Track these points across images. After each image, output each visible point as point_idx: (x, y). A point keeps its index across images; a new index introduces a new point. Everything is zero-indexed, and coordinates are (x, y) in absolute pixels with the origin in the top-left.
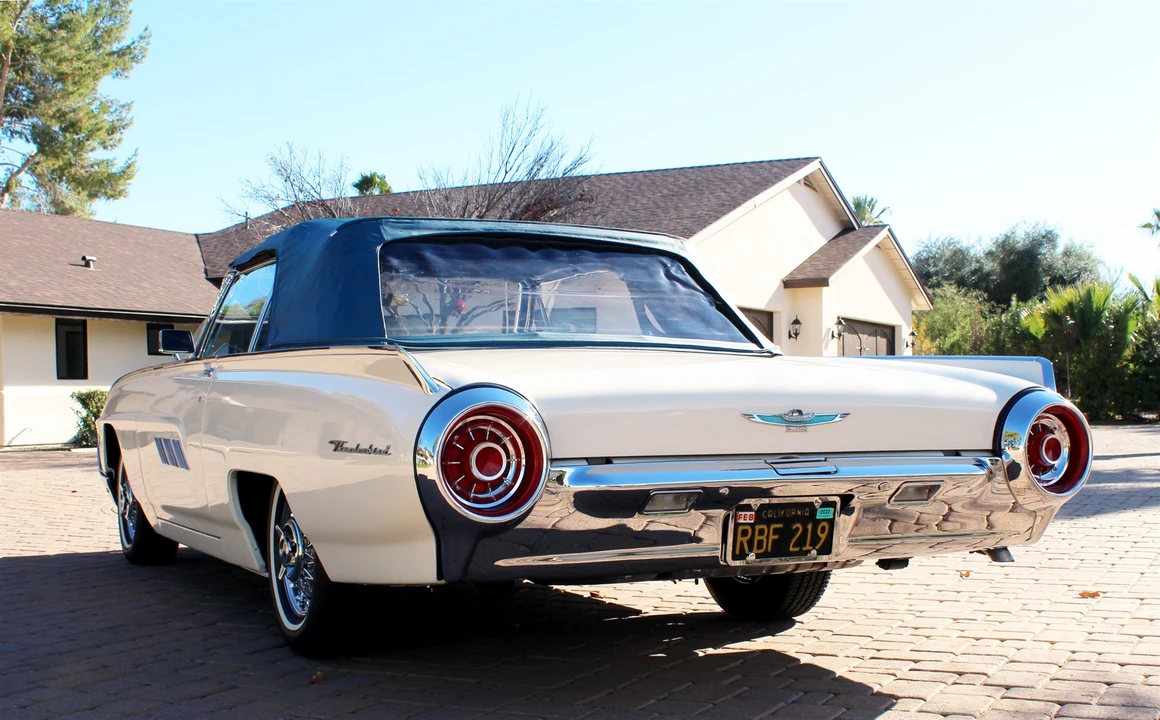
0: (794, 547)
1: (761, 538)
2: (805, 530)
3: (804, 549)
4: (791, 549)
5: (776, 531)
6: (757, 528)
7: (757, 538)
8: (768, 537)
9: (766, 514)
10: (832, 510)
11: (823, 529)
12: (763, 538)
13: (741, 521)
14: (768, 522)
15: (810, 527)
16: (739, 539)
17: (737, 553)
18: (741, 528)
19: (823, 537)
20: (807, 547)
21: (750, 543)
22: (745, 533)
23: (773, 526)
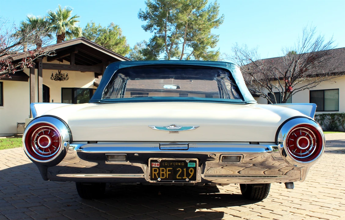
0: (178, 177)
1: (163, 173)
2: (183, 171)
3: (183, 178)
4: (177, 178)
5: (169, 171)
6: (161, 169)
7: (161, 173)
8: (166, 173)
9: (164, 164)
10: (195, 164)
11: (191, 171)
12: (164, 173)
13: (154, 166)
14: (166, 167)
15: (185, 170)
16: (153, 173)
17: (153, 177)
18: (153, 169)
19: (192, 174)
20: (185, 177)
21: (159, 174)
22: (155, 170)
23: (168, 169)
